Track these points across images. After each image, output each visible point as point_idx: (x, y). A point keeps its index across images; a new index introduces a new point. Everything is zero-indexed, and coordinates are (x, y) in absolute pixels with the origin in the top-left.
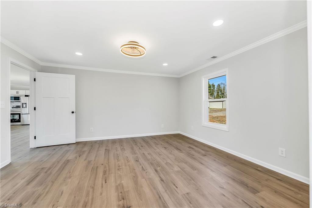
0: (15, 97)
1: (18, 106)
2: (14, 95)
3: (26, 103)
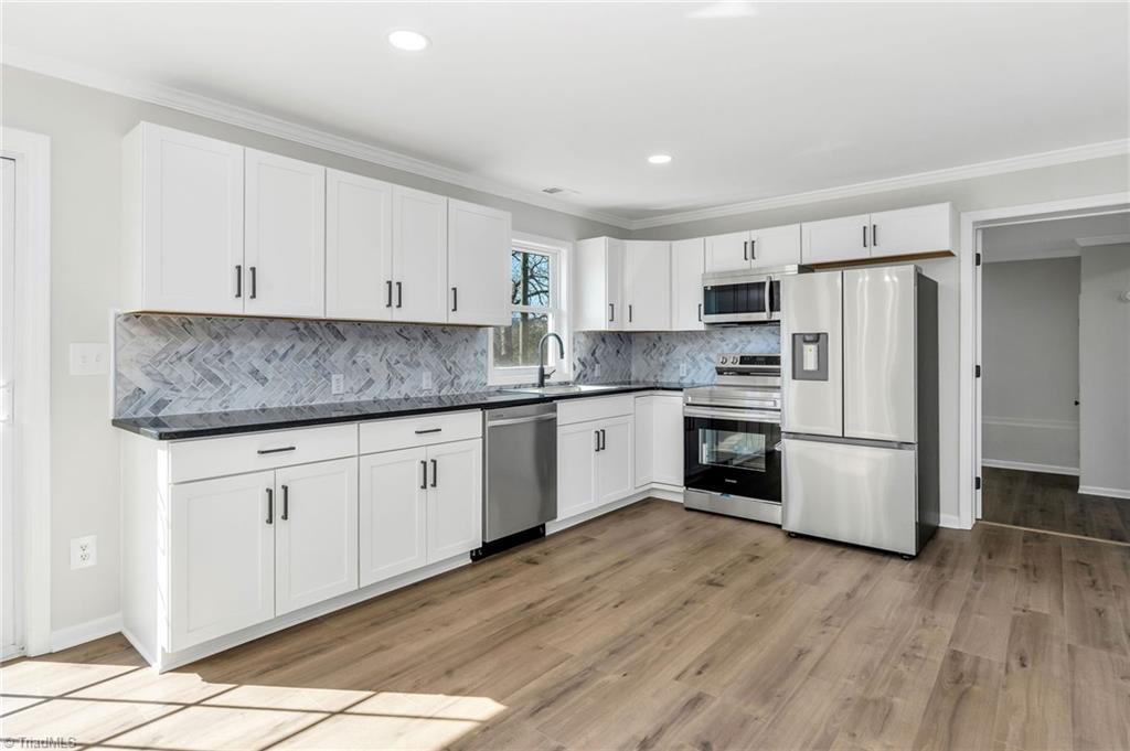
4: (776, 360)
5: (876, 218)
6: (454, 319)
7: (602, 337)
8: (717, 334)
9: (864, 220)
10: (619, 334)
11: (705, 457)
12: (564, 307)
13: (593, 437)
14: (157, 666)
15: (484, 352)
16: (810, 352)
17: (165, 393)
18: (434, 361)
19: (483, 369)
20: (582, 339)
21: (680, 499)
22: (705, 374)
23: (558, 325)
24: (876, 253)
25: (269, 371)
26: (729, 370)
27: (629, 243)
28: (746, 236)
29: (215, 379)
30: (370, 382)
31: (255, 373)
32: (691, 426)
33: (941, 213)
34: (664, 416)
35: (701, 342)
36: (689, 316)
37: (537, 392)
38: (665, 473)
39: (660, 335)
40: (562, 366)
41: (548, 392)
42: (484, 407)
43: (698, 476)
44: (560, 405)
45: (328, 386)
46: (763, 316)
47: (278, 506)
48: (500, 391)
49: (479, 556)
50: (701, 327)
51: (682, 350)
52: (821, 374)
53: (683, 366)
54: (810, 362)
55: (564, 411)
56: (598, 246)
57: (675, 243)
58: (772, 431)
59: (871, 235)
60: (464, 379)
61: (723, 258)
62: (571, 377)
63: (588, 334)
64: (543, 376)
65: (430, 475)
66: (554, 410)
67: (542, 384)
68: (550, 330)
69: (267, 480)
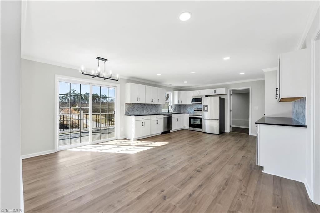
0: (195, 99)
1: (199, 109)
2: (195, 96)
3: (207, 106)
4: (202, 109)
5: (216, 89)
6: (159, 103)
7: (177, 105)
8: (194, 105)
9: (214, 89)
10: (179, 105)
11: (192, 122)
12: (171, 101)
13: (176, 119)
14: (133, 140)
15: (161, 108)
16: (206, 108)
17: (129, 112)
18: (155, 109)
19: (161, 110)
20: (174, 106)
21: (188, 129)
22: (192, 111)
23: (171, 103)
24: (216, 94)
25: (138, 110)
26: (196, 110)
27: (181, 92)
28: (198, 91)
29: (133, 111)
30: (148, 111)
31: (137, 110)
32: (190, 118)
33: (224, 89)
34: (186, 117)
35: (192, 106)
36: (190, 102)
37: (168, 113)
38: (186, 125)
39: (186, 105)
40: (171, 110)
41: (169, 113)
42: (163, 114)
43: (191, 125)
44: (172, 114)
45: (144, 112)
46: (201, 103)
47: (144, 124)
48: (163, 113)
49: (162, 133)
50: (192, 104)
51: (189, 107)
52: (207, 111)
53: (189, 110)
54: (206, 109)
55: (173, 116)
56: (176, 92)
57: (188, 92)
58: (201, 119)
59: (215, 92)
60: (159, 111)
61: (195, 94)
62: (172, 111)
63: (175, 105)
64: (169, 111)
65: (157, 122)
66: (171, 115)
67: (169, 112)
68: (170, 104)
69: (142, 121)
